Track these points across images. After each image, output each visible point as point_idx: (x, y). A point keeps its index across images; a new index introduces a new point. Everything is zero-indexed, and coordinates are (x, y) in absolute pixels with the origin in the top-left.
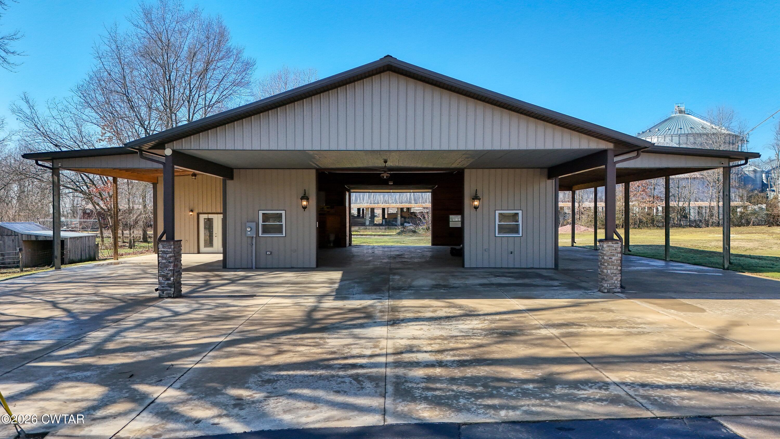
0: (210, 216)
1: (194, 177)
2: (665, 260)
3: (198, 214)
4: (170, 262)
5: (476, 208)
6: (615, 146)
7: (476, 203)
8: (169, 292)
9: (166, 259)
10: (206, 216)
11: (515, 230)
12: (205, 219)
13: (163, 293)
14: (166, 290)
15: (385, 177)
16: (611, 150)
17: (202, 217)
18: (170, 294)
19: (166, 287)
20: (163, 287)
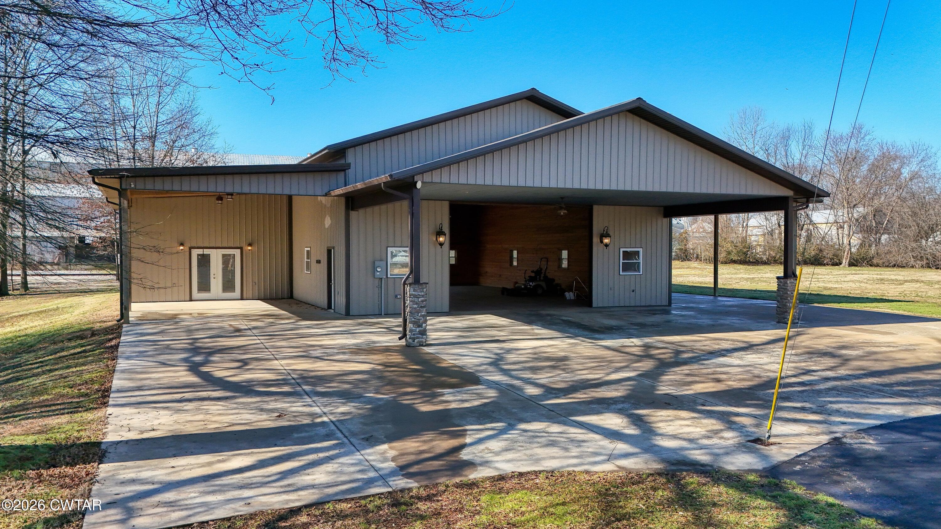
0: (206, 251)
1: (220, 202)
2: (715, 295)
3: (190, 248)
4: (422, 307)
5: (607, 245)
6: (794, 194)
7: (606, 241)
8: (421, 340)
9: (417, 304)
10: (200, 251)
11: (634, 267)
12: (198, 255)
13: (414, 341)
14: (418, 338)
15: (562, 214)
16: (791, 197)
17: (195, 253)
18: (422, 342)
19: (417, 334)
20: (414, 335)
